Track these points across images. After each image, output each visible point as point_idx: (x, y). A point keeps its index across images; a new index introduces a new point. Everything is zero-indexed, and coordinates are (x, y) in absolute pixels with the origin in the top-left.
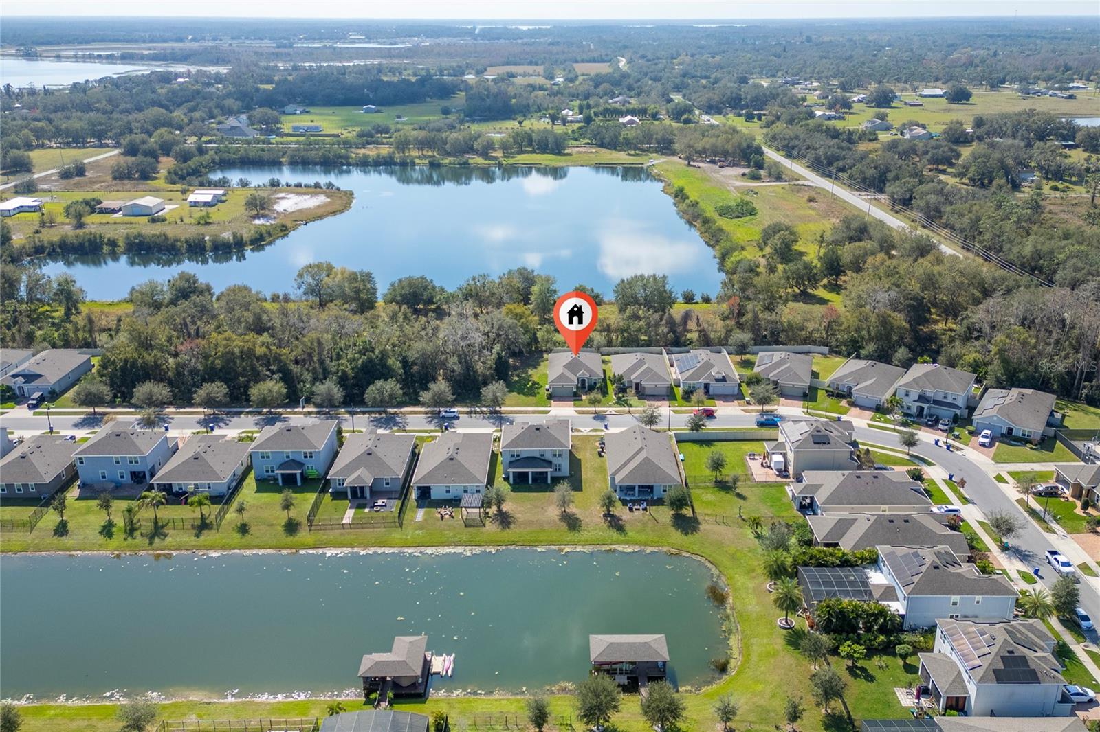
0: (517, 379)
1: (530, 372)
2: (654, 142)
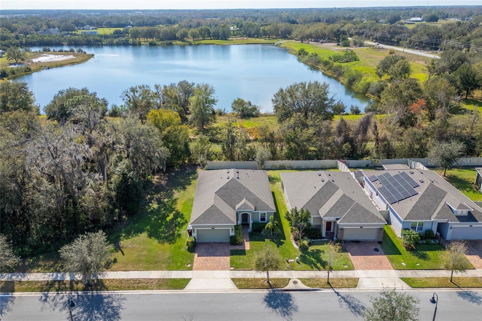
0: (155, 206)
1: (176, 194)
2: (280, 33)
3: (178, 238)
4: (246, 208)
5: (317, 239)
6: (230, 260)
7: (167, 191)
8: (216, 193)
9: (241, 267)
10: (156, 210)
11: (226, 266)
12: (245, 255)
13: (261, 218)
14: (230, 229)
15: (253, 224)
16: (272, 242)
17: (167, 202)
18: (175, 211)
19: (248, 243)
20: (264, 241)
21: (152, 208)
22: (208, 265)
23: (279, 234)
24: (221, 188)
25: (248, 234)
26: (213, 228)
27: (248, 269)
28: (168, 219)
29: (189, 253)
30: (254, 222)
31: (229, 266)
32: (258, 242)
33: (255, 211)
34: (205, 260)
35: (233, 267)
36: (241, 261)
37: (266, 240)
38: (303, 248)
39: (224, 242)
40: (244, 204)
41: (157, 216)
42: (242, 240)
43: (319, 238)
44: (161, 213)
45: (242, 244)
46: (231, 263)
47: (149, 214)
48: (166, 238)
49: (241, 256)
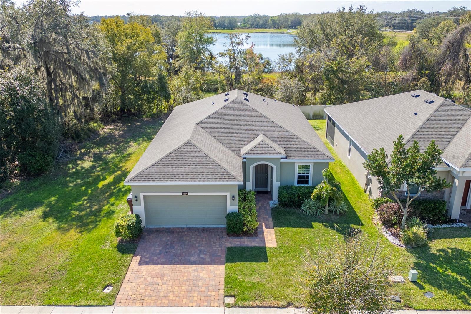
0: (87, 164)
1: (133, 148)
2: (289, 23)
3: (105, 218)
4: (266, 153)
5: (441, 224)
6: (226, 275)
7: (118, 144)
8: (198, 124)
9: (255, 297)
10: (87, 170)
11: (213, 293)
12: (266, 260)
13: (299, 177)
14: (228, 194)
15: (281, 189)
16: (330, 230)
17: (112, 158)
18: (121, 171)
19: (272, 231)
20: (312, 227)
21: (79, 168)
22: (163, 288)
23: (345, 211)
24: (209, 116)
25: (269, 212)
26: (185, 194)
27: (274, 303)
28: (101, 185)
29: (119, 255)
30: (284, 185)
31: (222, 292)
32: (295, 229)
33: (286, 158)
34: (156, 276)
35: (233, 296)
36: (255, 279)
37: (313, 224)
38: (416, 244)
39: (214, 228)
40: (260, 144)
41: (82, 180)
42: (258, 224)
43: (445, 222)
44: (93, 174)
45: (256, 233)
46: (227, 283)
47: (68, 177)
48: (79, 219)
49: (255, 265)
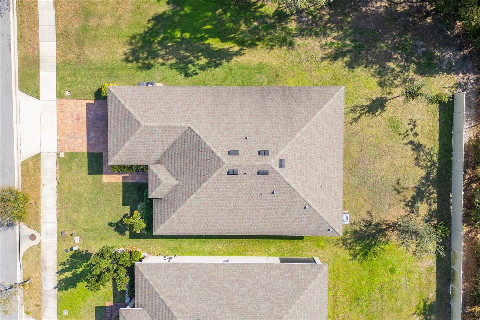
11: (66, 147)
19: (120, 180)
22: (69, 121)
31: (67, 151)
34: (78, 116)
35: (65, 156)
40: (159, 179)
